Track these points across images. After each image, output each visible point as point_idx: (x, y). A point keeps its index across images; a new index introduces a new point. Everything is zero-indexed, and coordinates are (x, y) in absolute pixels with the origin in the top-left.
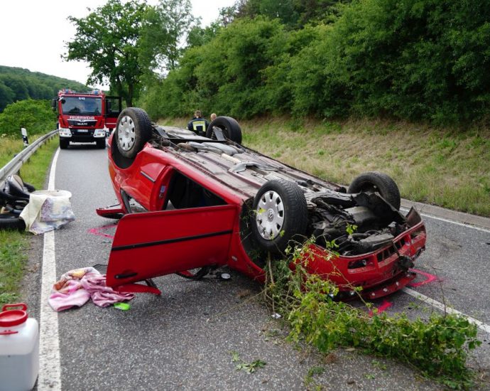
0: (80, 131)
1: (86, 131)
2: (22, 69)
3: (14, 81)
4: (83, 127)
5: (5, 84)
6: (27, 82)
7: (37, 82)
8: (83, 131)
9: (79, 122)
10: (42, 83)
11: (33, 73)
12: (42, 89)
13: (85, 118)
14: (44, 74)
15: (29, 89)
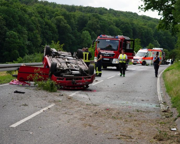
0: (105, 59)
1: (108, 59)
2: (131, 13)
3: (123, 23)
4: (107, 57)
5: (116, 26)
6: (133, 24)
7: (141, 23)
8: (107, 59)
9: (105, 54)
10: (145, 25)
11: (140, 16)
12: (144, 30)
13: (108, 52)
14: (149, 17)
15: (134, 29)
